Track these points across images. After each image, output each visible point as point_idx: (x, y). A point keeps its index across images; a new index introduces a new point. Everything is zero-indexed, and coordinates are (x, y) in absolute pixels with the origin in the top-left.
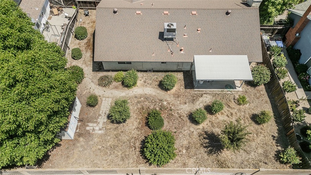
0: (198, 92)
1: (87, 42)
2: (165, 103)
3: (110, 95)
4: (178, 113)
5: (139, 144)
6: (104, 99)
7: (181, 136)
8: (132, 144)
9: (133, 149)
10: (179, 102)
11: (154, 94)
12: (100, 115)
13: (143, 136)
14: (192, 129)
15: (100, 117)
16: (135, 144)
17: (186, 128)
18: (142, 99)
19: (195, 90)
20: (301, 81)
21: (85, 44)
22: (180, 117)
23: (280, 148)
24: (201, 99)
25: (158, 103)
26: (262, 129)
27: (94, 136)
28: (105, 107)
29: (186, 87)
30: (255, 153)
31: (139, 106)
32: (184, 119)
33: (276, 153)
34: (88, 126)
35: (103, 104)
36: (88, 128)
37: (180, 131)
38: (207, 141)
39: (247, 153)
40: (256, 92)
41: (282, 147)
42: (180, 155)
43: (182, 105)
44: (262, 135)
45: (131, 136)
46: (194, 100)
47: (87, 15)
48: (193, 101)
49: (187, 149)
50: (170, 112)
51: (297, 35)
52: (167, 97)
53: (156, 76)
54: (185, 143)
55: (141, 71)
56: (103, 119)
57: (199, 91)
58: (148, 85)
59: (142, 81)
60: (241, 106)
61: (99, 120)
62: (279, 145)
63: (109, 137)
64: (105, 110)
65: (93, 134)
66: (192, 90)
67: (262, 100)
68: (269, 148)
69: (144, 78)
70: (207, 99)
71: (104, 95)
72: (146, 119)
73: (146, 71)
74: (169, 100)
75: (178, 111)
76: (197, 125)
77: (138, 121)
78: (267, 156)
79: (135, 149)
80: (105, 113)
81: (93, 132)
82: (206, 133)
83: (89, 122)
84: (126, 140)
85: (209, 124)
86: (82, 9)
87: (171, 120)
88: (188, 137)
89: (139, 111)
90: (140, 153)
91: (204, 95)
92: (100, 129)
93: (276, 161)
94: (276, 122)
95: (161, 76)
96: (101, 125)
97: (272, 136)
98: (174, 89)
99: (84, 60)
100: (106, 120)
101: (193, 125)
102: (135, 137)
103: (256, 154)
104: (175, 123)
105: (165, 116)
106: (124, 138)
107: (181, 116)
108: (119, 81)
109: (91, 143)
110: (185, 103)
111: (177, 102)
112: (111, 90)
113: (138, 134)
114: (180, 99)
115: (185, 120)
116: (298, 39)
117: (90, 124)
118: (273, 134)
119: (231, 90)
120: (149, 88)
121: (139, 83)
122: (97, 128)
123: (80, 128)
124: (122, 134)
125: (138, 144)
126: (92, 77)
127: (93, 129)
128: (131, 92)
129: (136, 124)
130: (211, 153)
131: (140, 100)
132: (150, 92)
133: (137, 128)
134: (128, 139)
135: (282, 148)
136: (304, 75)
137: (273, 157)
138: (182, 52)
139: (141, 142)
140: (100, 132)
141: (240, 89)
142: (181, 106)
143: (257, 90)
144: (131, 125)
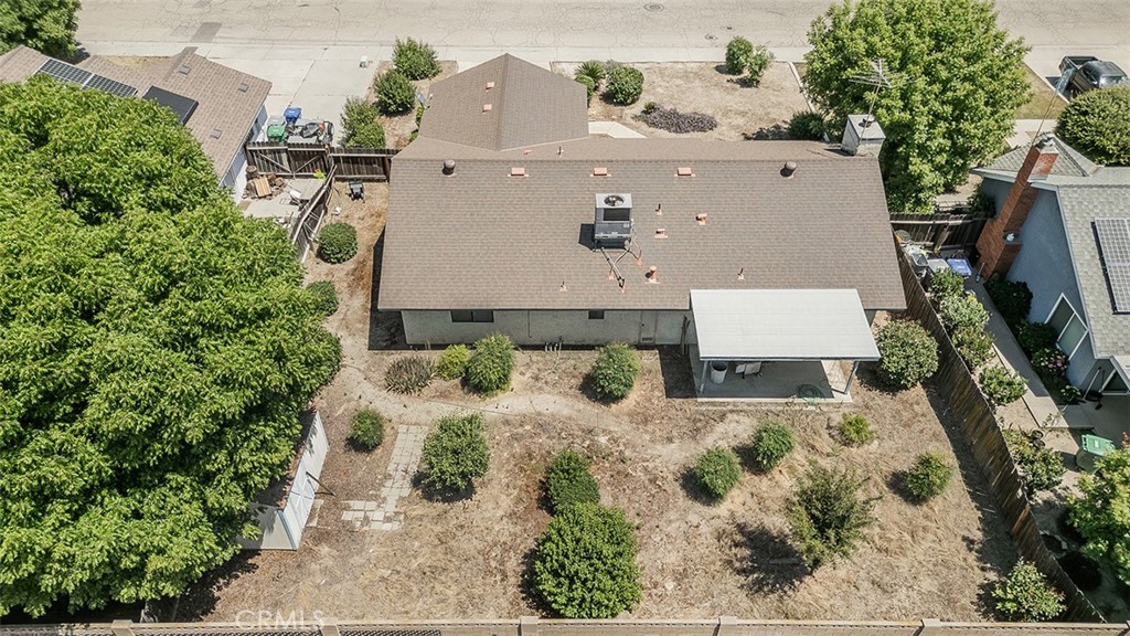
0: (710, 408)
1: (355, 270)
2: (603, 440)
3: (424, 417)
4: (645, 469)
5: (519, 565)
6: (402, 429)
7: (658, 539)
8: (493, 564)
9: (499, 578)
10: (647, 437)
11: (566, 412)
12: (388, 477)
13: (531, 540)
14: (693, 519)
15: (389, 483)
16: (502, 563)
17: (672, 515)
18: (528, 427)
19: (699, 400)
20: (1042, 373)
21: (347, 274)
22: (653, 481)
23: (992, 576)
24: (720, 428)
25: (578, 441)
26: (926, 517)
27: (368, 539)
28: (405, 451)
29: (669, 393)
30: (910, 593)
31: (518, 449)
32: (666, 487)
33: (982, 592)
34: (348, 508)
35: (398, 443)
36: (347, 516)
37: (654, 522)
38: (748, 552)
39: (885, 591)
40: (900, 407)
41: (999, 572)
42: (654, 597)
43: (659, 447)
44: (930, 536)
45: (489, 539)
46: (698, 430)
47: (357, 197)
48: (695, 434)
49: (681, 577)
50: (620, 466)
51: (1010, 237)
52: (610, 422)
53: (573, 362)
54: (673, 559)
55: (525, 347)
56: (398, 489)
57: (713, 404)
58: (547, 388)
59: (528, 375)
60: (854, 450)
61: (384, 492)
62: (989, 565)
63: (417, 544)
64: (405, 460)
65: (363, 534)
66: (690, 400)
67: (922, 431)
68: (955, 576)
69: (534, 367)
70: (740, 428)
71: (404, 418)
72: (541, 488)
73: (540, 347)
74: (616, 429)
75: (645, 464)
76: (709, 505)
77: (516, 492)
78: (950, 602)
79: (503, 580)
80: (406, 472)
81: (366, 528)
82: (741, 528)
83: (350, 496)
84: (474, 552)
85: (751, 503)
86: (344, 180)
87: (624, 490)
88: (681, 543)
89: (515, 465)
90: (522, 592)
91: (729, 415)
92: (388, 519)
93: (985, 615)
94: (974, 497)
95: (586, 361)
96: (390, 507)
97: (965, 539)
98: (633, 398)
99: (343, 319)
100: (406, 492)
101: (698, 506)
102: (505, 543)
103: (914, 594)
104: (637, 499)
105: (602, 477)
106: (468, 545)
107: (656, 479)
108: (452, 376)
109: (357, 560)
110: (670, 440)
111: (640, 438)
112: (427, 404)
113: (515, 534)
114: (650, 427)
115: (670, 492)
116: (1013, 250)
117: (356, 504)
118: (966, 534)
119: (817, 400)
120: (549, 396)
121: (516, 379)
122: (379, 515)
123: (320, 517)
124: (459, 533)
125: (514, 564)
126: (365, 365)
127: (366, 518)
128: (491, 408)
129: (506, 503)
130: (760, 589)
131: (520, 430)
132: (553, 409)
133: (512, 515)
134: (480, 547)
135: (999, 576)
136: (1049, 355)
137: (972, 603)
138: (652, 281)
139: (525, 556)
140: (387, 527)
141: (848, 398)
142: (656, 449)
143: (903, 402)
144: (491, 505)
